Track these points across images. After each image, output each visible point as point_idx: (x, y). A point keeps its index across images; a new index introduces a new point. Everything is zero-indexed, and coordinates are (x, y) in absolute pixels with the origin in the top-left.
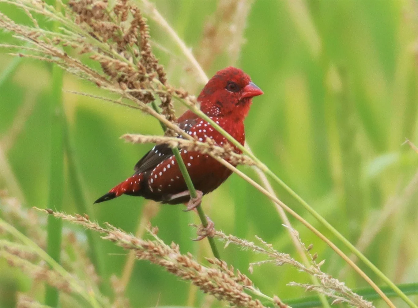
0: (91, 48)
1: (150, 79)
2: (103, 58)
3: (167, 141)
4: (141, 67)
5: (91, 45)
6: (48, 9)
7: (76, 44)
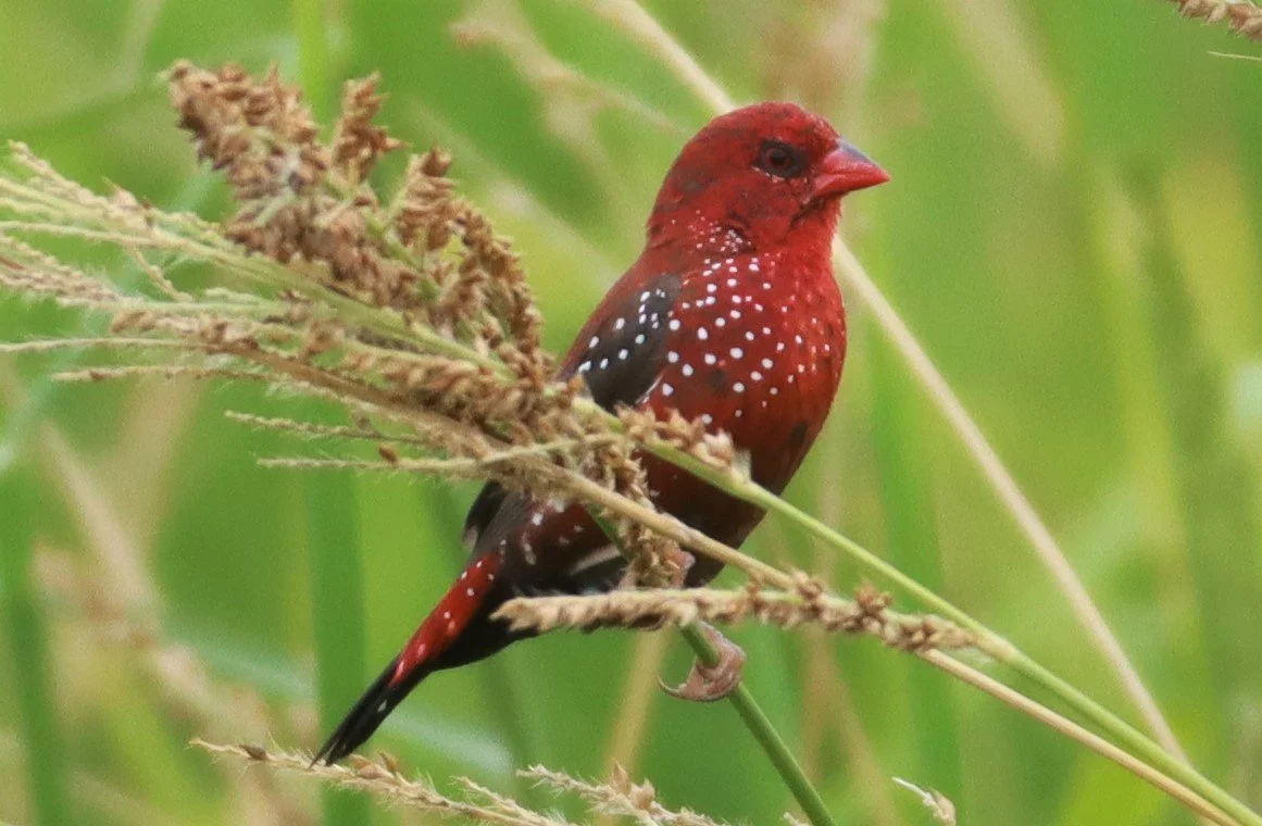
0: (339, 334)
1: (563, 403)
2: (385, 360)
3: (655, 606)
4: (523, 367)
5: (335, 322)
6: (163, 226)
7: (284, 329)
